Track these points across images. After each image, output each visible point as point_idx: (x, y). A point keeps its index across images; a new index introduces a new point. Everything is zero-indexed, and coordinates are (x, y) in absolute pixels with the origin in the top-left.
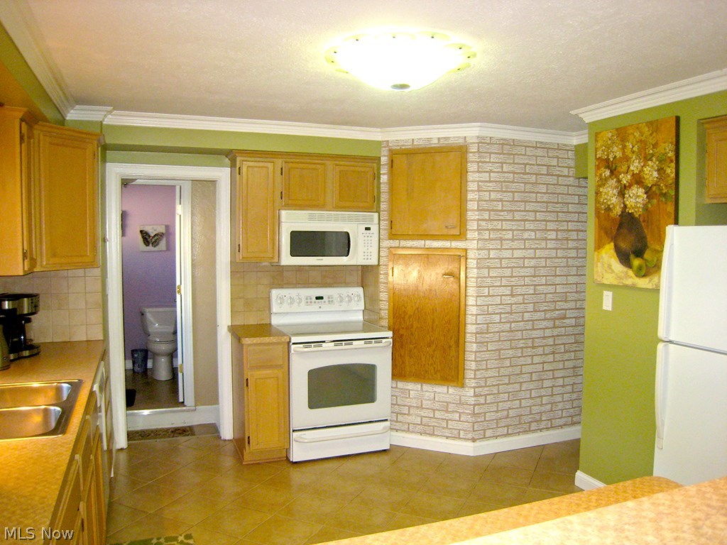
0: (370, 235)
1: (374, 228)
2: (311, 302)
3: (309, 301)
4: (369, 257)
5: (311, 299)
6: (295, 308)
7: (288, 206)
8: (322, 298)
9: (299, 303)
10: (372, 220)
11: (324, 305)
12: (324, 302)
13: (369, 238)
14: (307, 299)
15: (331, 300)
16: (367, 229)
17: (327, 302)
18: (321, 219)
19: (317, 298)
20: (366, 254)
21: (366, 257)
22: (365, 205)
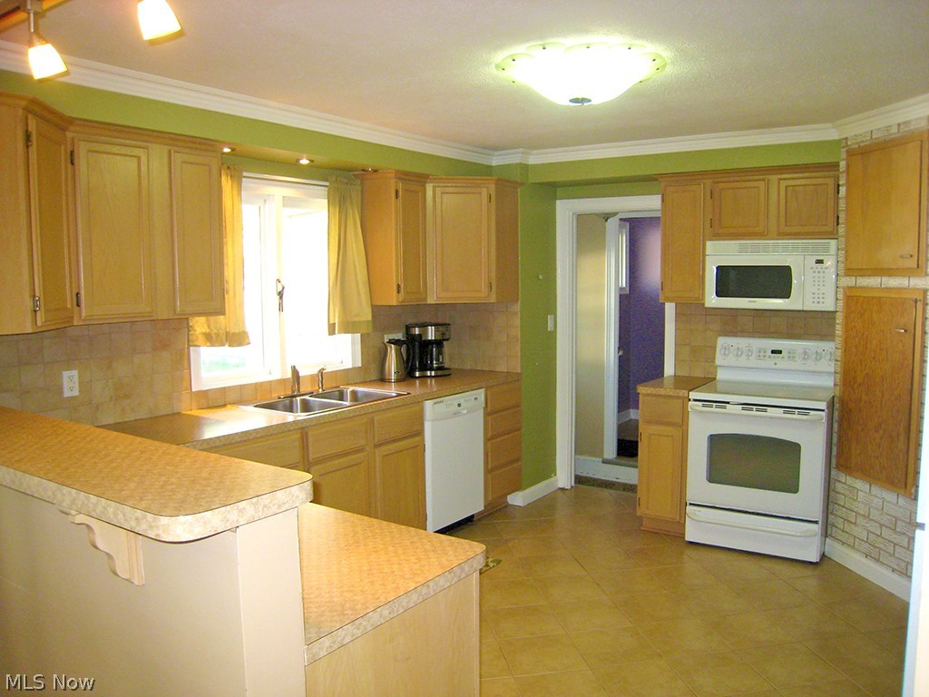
0: (822, 271)
1: (830, 262)
2: (765, 356)
3: (762, 354)
4: (821, 300)
5: (765, 352)
6: (743, 361)
7: (717, 236)
8: (780, 352)
9: (748, 356)
10: (827, 249)
11: (780, 362)
12: (783, 358)
13: (821, 275)
14: (760, 352)
15: (791, 355)
16: (820, 262)
17: (786, 358)
18: (755, 250)
19: (773, 352)
20: (816, 296)
21: (816, 300)
22: (823, 229)
